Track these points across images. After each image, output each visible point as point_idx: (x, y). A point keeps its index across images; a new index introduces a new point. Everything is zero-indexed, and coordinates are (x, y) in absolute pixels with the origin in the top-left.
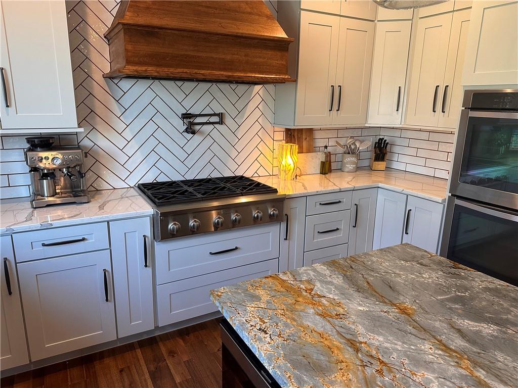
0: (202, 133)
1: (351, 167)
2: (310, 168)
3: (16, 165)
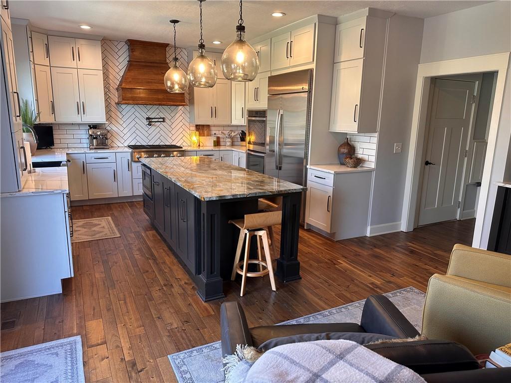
0: (155, 126)
1: (228, 144)
2: (208, 143)
3: (83, 135)
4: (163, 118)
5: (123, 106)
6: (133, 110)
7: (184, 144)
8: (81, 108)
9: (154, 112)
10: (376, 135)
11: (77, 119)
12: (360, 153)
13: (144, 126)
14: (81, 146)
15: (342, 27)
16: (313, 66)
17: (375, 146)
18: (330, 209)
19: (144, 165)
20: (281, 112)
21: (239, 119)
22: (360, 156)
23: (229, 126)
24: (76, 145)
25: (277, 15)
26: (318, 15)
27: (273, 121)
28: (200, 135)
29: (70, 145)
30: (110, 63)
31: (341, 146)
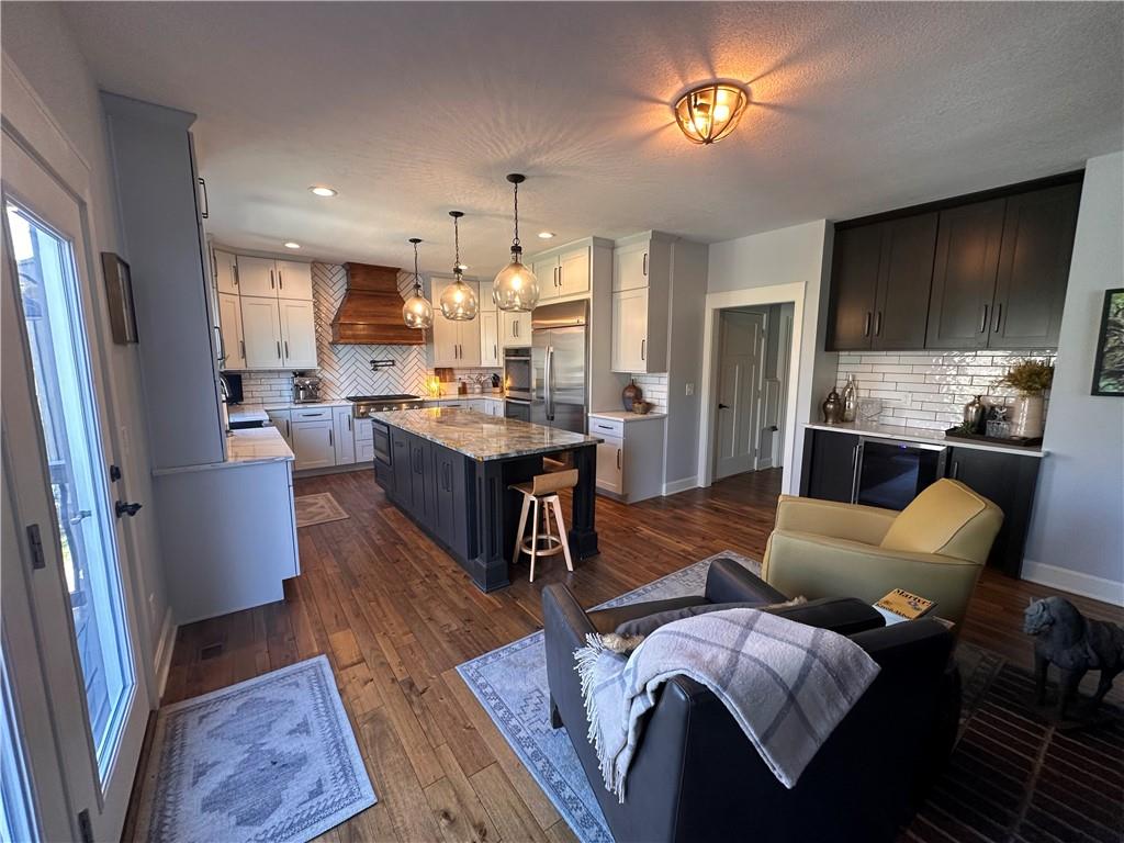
0: (382, 371)
1: (477, 391)
2: (451, 390)
3: (285, 386)
4: (393, 361)
5: (340, 347)
6: (353, 351)
7: (420, 393)
8: (283, 350)
9: (380, 354)
10: (667, 375)
11: (277, 364)
12: (649, 397)
13: (367, 372)
14: (282, 400)
15: (619, 251)
16: (590, 296)
17: (666, 389)
18: (621, 466)
19: (376, 421)
20: (551, 350)
21: (491, 359)
22: (648, 400)
23: (477, 368)
24: (274, 400)
25: (545, 235)
26: (594, 238)
27: (540, 362)
28: (441, 381)
29: (265, 400)
30: (322, 293)
31: (626, 389)
